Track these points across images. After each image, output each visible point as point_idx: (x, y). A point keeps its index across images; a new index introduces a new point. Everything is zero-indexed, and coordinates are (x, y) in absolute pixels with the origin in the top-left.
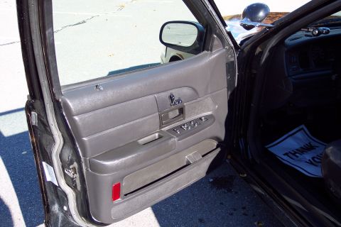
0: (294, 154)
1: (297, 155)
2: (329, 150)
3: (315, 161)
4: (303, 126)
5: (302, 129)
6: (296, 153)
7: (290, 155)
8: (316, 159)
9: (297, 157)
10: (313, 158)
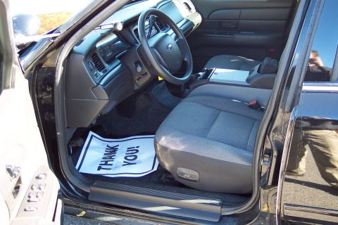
0: (106, 164)
1: (109, 163)
2: (163, 141)
3: (129, 160)
4: (91, 133)
5: (92, 136)
6: (106, 162)
7: (103, 167)
8: (129, 158)
9: (111, 165)
10: (126, 158)
